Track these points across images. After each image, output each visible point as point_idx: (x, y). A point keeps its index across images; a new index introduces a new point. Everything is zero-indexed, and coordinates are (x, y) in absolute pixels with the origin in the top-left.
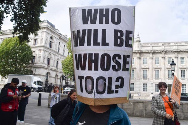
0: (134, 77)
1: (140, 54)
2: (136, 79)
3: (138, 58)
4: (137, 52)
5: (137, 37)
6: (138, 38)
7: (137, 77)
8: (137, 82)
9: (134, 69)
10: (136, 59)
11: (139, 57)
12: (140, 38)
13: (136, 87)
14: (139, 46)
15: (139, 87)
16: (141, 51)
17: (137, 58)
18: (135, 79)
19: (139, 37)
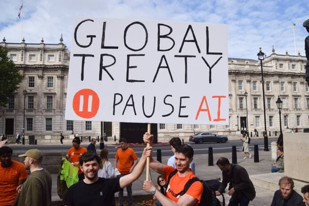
0: (53, 108)
1: (62, 70)
2: (56, 111)
3: (60, 77)
4: (58, 68)
5: (60, 42)
6: (60, 44)
7: (57, 108)
8: (56, 117)
9: (52, 95)
10: (56, 79)
11: (61, 75)
12: (63, 45)
13: (56, 124)
14: (62, 58)
15: (60, 124)
16: (64, 65)
17: (58, 77)
18: (53, 111)
19: (63, 42)
